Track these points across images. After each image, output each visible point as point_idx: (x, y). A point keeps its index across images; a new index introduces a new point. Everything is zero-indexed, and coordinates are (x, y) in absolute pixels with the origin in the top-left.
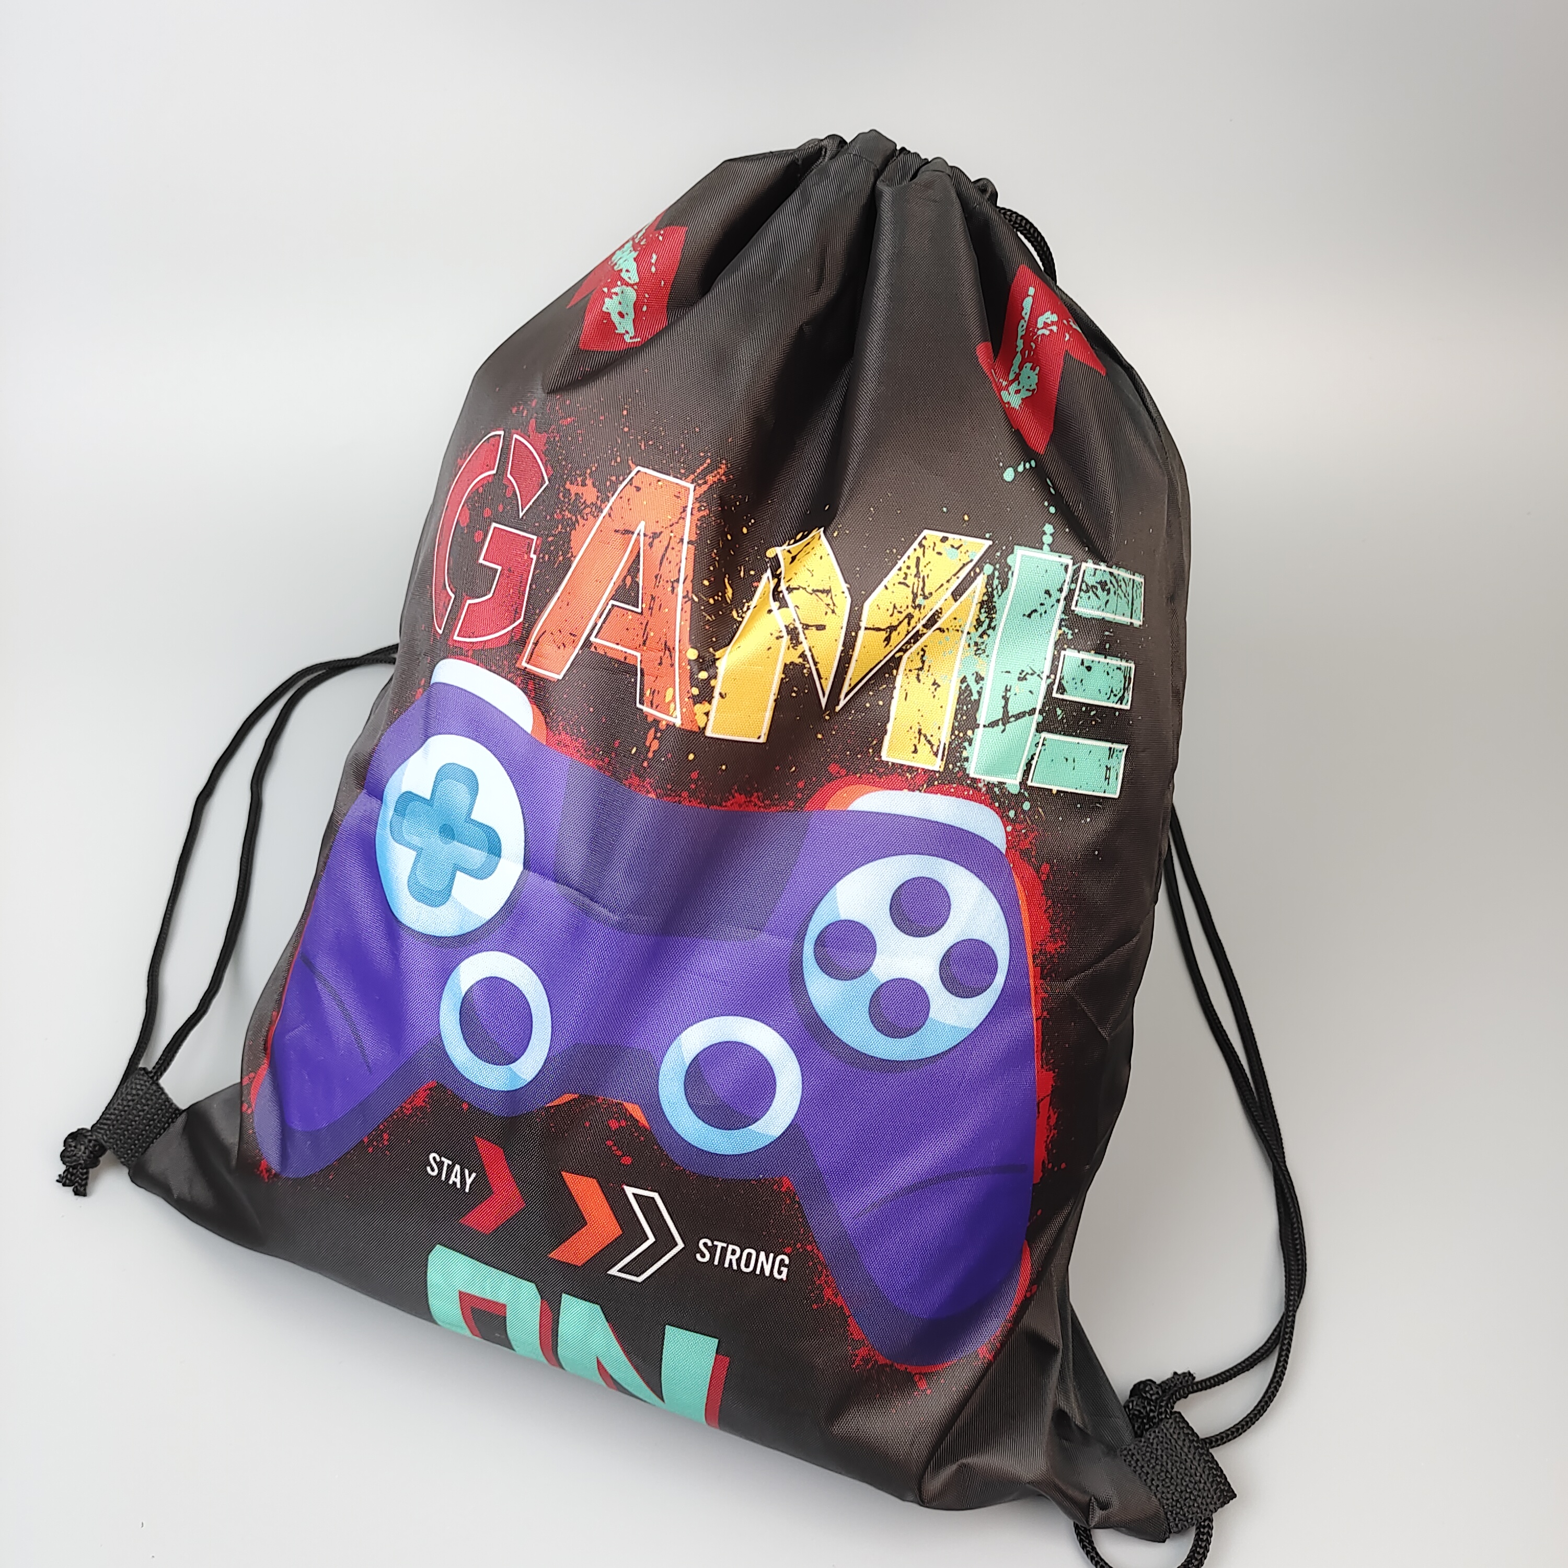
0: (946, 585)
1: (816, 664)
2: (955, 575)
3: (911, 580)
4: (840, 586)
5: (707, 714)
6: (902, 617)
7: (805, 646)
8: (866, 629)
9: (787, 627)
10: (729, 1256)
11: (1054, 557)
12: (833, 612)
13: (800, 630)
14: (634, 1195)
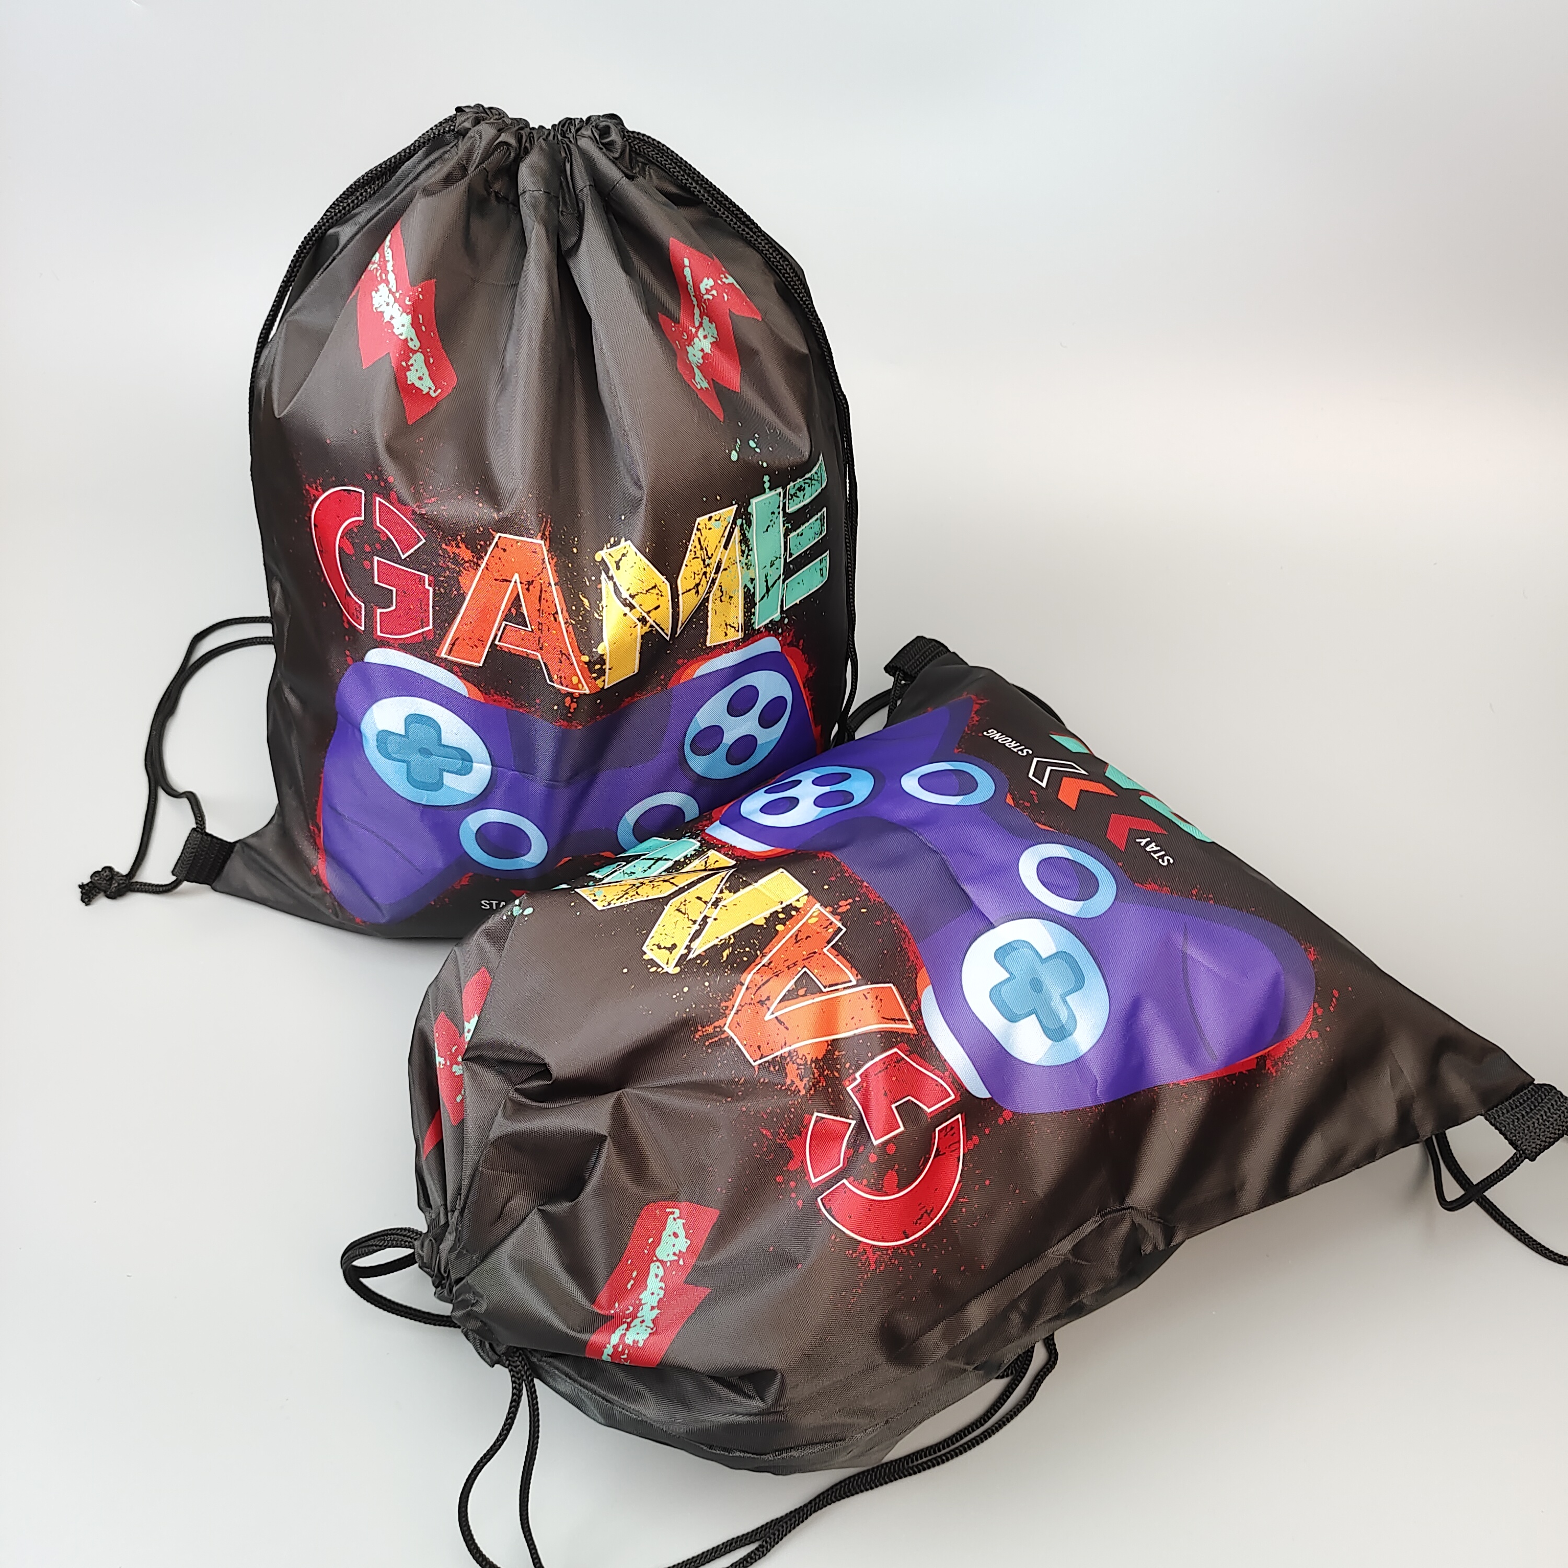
0: (719, 544)
1: (659, 626)
2: (722, 536)
3: (699, 553)
5: (604, 680)
6: (700, 576)
7: (651, 622)
8: (683, 593)
9: (638, 619)
11: (772, 493)
12: (662, 596)
13: (646, 615)
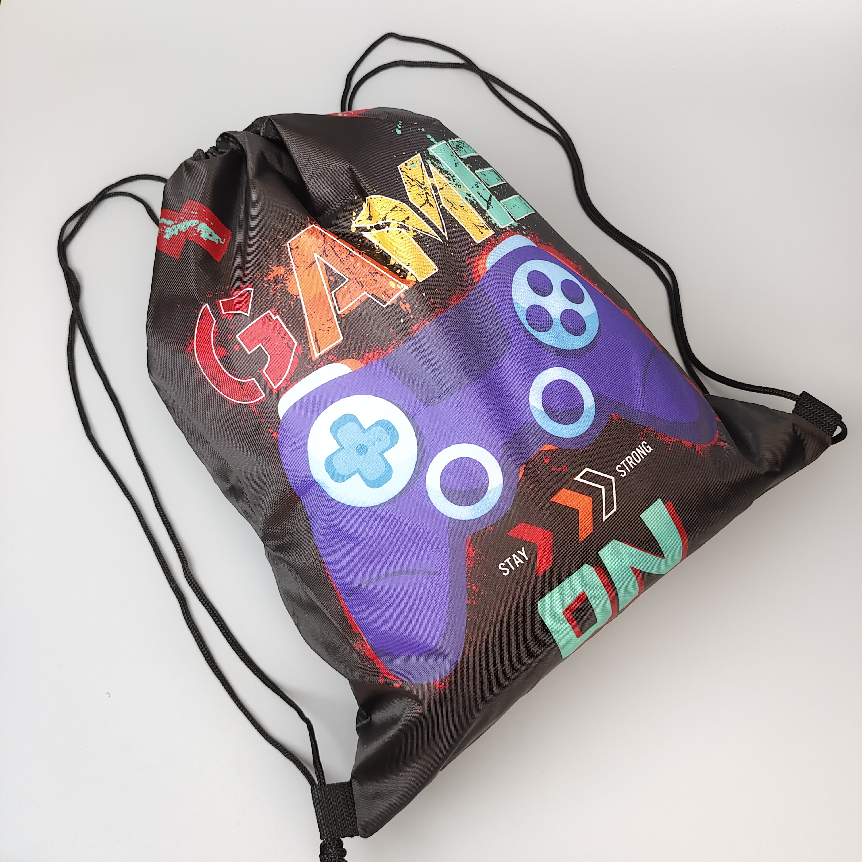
0: (424, 176)
1: (421, 230)
2: (422, 171)
3: (413, 183)
4: (397, 202)
5: (412, 275)
6: (425, 195)
7: (411, 228)
8: (420, 207)
9: (398, 227)
10: (630, 463)
11: (440, 144)
12: (405, 211)
13: (403, 224)
14: (580, 478)
